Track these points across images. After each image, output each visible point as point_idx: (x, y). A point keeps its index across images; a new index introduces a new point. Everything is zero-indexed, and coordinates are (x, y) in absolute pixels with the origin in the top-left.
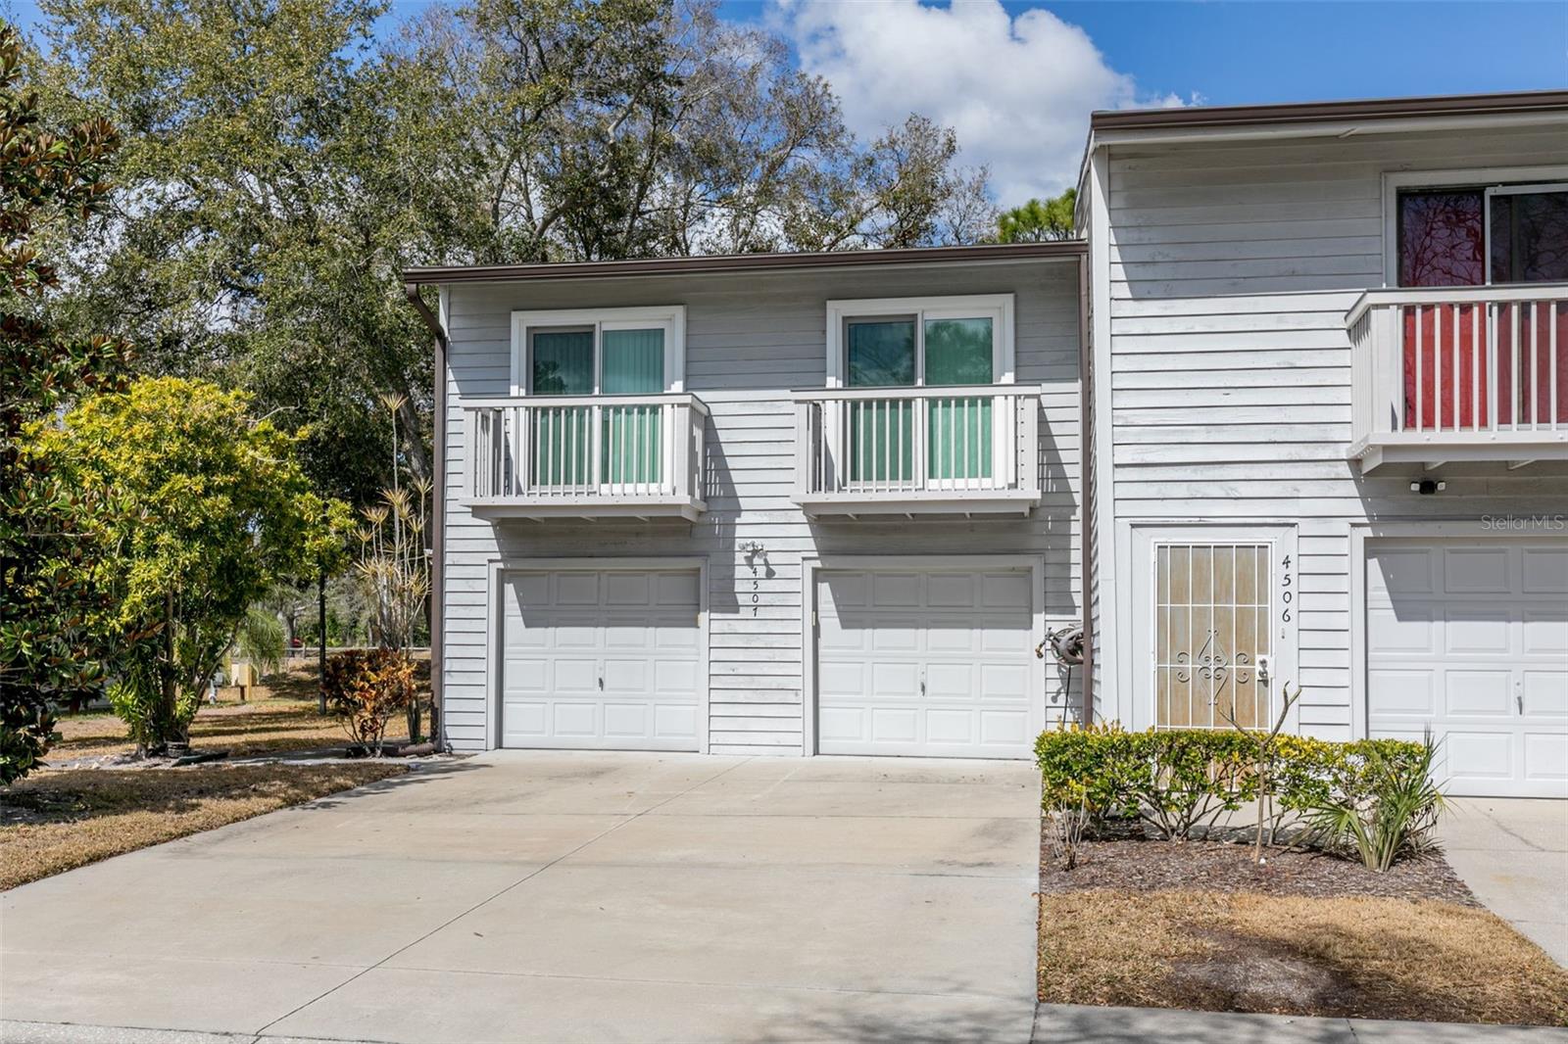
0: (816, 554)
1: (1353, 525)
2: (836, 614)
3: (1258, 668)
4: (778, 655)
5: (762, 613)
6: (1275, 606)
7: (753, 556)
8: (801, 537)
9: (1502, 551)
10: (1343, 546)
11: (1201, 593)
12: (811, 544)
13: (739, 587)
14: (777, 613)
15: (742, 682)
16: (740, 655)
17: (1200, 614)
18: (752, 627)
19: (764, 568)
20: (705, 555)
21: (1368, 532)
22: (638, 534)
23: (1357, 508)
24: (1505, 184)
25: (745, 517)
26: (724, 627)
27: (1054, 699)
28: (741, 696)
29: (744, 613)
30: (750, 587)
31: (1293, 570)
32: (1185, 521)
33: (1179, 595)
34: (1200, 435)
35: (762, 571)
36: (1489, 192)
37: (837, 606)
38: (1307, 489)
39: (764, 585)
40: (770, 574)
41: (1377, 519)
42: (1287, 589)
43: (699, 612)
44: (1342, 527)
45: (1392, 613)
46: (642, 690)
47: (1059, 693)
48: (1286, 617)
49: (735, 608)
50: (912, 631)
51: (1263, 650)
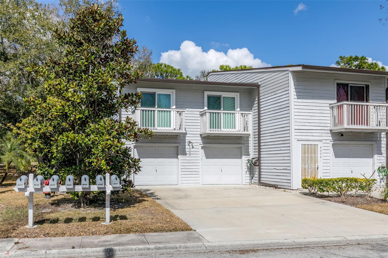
0: (202, 143)
1: (331, 141)
2: (205, 156)
3: (317, 166)
4: (195, 164)
5: (191, 155)
6: (319, 155)
7: (189, 143)
8: (199, 140)
9: (349, 146)
10: (328, 145)
11: (308, 153)
12: (201, 141)
13: (187, 150)
14: (194, 156)
15: (187, 170)
16: (187, 164)
17: (308, 156)
18: (189, 158)
19: (192, 146)
20: (180, 143)
21: (332, 142)
22: (165, 138)
23: (331, 138)
24: (352, 84)
25: (188, 135)
26: (184, 158)
27: (246, 173)
28: (187, 173)
29: (188, 155)
30: (189, 150)
31: (322, 149)
32: (305, 140)
33: (305, 154)
34: (307, 124)
35: (191, 147)
36: (349, 85)
37: (205, 154)
38: (324, 135)
39: (192, 150)
40: (193, 147)
41: (334, 140)
42: (321, 152)
43: (178, 155)
44: (329, 141)
45: (334, 157)
46: (165, 172)
47: (247, 171)
48: (321, 157)
49: (186, 154)
50: (219, 159)
51: (317, 163)
